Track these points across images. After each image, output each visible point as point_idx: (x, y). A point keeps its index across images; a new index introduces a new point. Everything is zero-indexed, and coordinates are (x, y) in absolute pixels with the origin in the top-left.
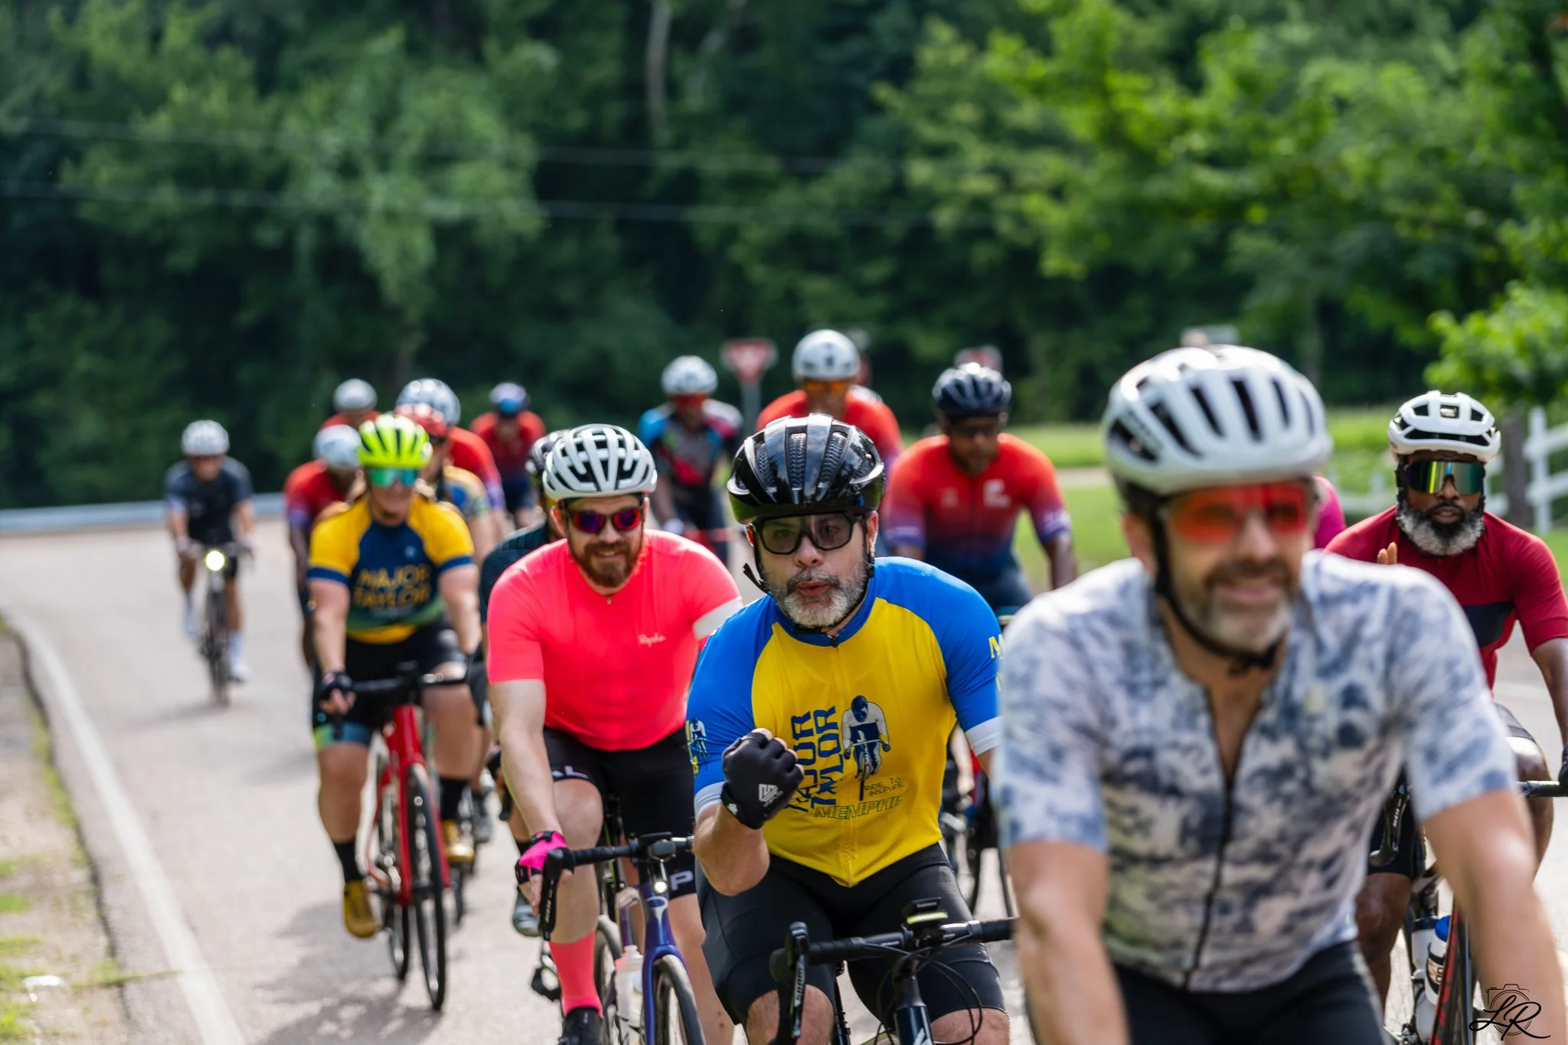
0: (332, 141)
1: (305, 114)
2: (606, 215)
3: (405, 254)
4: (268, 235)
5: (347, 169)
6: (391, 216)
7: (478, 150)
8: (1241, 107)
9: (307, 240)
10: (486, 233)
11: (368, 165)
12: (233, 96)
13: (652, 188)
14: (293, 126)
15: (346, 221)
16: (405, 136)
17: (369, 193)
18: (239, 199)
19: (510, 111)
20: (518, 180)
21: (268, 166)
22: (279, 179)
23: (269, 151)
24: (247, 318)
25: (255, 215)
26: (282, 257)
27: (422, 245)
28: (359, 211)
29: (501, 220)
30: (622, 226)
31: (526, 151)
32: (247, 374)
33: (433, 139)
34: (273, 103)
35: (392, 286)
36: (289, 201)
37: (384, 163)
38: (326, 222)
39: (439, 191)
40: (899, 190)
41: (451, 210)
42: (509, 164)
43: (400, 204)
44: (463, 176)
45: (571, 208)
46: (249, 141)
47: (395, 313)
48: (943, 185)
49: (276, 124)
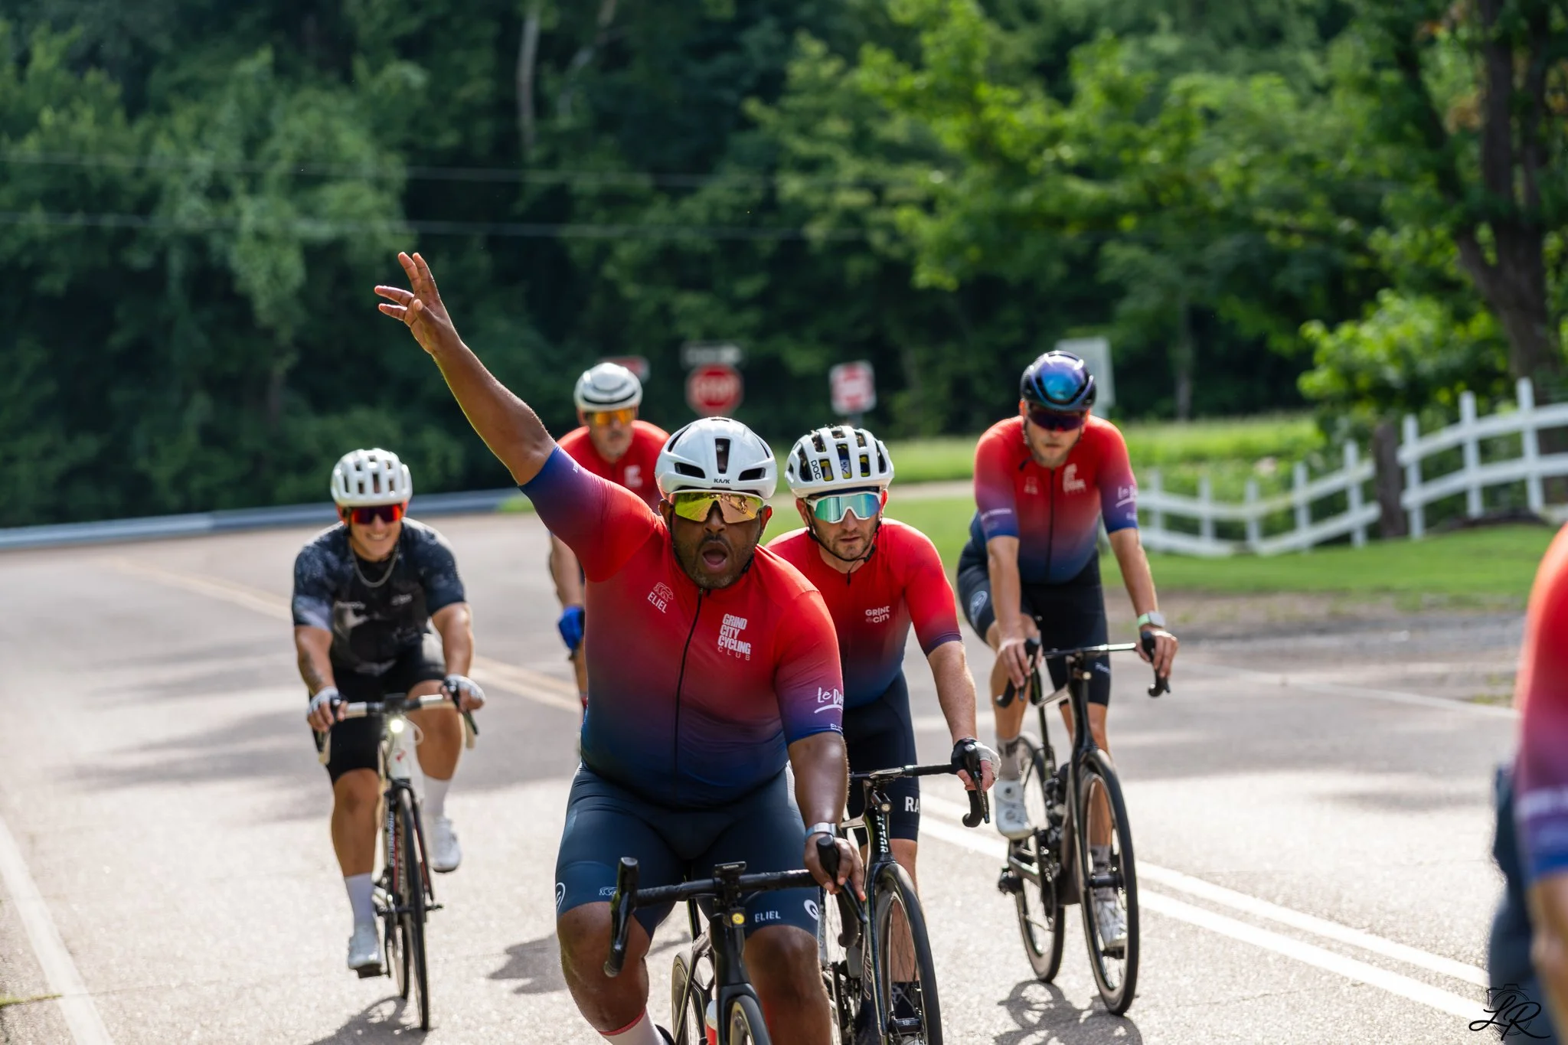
0: (202, 162)
1: (172, 134)
2: (478, 235)
3: (276, 275)
4: (139, 259)
5: (218, 191)
6: (261, 237)
7: (349, 170)
8: (1110, 119)
9: (177, 262)
10: (357, 254)
11: (239, 186)
12: (101, 120)
13: (520, 206)
14: (163, 146)
15: (217, 242)
16: (275, 157)
17: (238, 213)
18: (109, 222)
19: (378, 131)
20: (388, 199)
21: (139, 187)
22: (149, 202)
23: (139, 173)
24: (118, 341)
25: (126, 237)
26: (154, 280)
27: (293, 264)
28: (231, 232)
29: (372, 238)
30: (493, 243)
31: (397, 170)
32: (120, 396)
33: (301, 160)
34: (142, 126)
35: (262, 306)
36: (160, 224)
37: (254, 184)
38: (197, 244)
39: (308, 212)
40: (770, 203)
41: (323, 231)
42: (380, 184)
43: (270, 224)
44: (333, 195)
45: (441, 227)
46: (119, 164)
47: (269, 333)
48: (815, 200)
49: (146, 146)
